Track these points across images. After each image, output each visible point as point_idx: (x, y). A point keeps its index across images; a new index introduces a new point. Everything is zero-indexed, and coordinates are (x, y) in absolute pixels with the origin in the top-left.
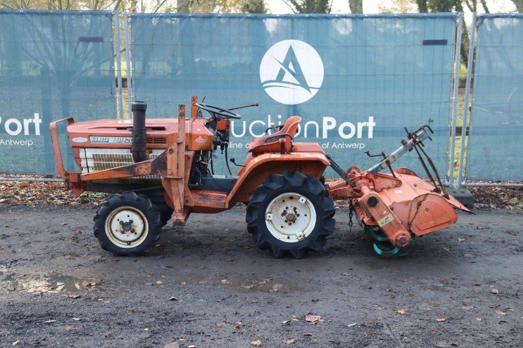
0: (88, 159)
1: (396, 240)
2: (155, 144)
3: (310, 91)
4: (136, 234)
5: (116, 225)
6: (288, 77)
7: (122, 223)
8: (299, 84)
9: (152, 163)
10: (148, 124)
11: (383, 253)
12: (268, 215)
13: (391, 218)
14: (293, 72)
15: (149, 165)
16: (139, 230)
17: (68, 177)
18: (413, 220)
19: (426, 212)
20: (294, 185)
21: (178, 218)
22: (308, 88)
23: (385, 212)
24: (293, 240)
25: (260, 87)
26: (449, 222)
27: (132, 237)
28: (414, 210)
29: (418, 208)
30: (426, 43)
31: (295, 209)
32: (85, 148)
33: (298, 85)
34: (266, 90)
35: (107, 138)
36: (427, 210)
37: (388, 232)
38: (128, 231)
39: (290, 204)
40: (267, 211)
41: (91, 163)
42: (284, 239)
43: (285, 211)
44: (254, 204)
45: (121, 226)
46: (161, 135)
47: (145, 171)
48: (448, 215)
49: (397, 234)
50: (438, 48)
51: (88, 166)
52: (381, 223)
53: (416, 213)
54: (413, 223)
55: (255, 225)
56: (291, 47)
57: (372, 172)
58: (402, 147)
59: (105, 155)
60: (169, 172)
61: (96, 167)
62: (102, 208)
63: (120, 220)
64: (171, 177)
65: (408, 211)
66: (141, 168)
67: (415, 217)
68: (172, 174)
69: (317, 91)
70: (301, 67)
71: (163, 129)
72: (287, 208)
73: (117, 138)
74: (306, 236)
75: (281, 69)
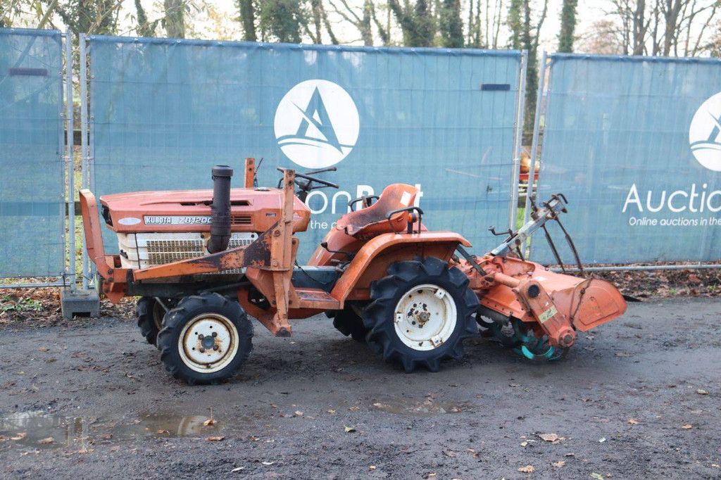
0: (139, 249)
1: (561, 339)
2: (236, 225)
3: (340, 150)
4: (220, 351)
5: (192, 341)
6: (312, 131)
7: (201, 338)
8: (326, 140)
9: (245, 251)
10: (235, 197)
11: (535, 357)
12: (398, 315)
13: (554, 312)
14: (320, 125)
15: (241, 254)
16: (224, 346)
17: (112, 276)
18: (576, 312)
19: (591, 302)
20: (430, 274)
21: (283, 326)
22: (338, 146)
23: (547, 304)
24: (427, 347)
25: (273, 144)
26: (617, 313)
27: (215, 356)
28: (577, 300)
29: (581, 298)
30: (486, 88)
31: (425, 306)
32: (135, 233)
33: (325, 142)
34: (283, 148)
35: (169, 218)
36: (592, 298)
37: (551, 330)
38: (209, 348)
39: (419, 300)
40: (396, 311)
41: (144, 255)
42: (415, 346)
43: (412, 310)
44: (381, 301)
45: (200, 342)
46: (245, 212)
47: (235, 262)
48: (616, 304)
49: (561, 331)
50: (500, 95)
51: (140, 258)
52: (543, 318)
53: (579, 304)
54: (576, 317)
55: (381, 330)
56: (317, 88)
57: (499, 254)
58: (532, 222)
59: (165, 242)
60: (273, 263)
61: (152, 260)
62: (174, 317)
63: (199, 334)
64: (277, 269)
65: (570, 301)
66: (230, 259)
67: (577, 309)
68: (278, 265)
69: (350, 150)
70: (329, 116)
71: (245, 203)
72: (415, 305)
73: (183, 218)
74: (444, 340)
75: (304, 119)
